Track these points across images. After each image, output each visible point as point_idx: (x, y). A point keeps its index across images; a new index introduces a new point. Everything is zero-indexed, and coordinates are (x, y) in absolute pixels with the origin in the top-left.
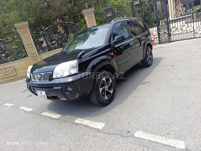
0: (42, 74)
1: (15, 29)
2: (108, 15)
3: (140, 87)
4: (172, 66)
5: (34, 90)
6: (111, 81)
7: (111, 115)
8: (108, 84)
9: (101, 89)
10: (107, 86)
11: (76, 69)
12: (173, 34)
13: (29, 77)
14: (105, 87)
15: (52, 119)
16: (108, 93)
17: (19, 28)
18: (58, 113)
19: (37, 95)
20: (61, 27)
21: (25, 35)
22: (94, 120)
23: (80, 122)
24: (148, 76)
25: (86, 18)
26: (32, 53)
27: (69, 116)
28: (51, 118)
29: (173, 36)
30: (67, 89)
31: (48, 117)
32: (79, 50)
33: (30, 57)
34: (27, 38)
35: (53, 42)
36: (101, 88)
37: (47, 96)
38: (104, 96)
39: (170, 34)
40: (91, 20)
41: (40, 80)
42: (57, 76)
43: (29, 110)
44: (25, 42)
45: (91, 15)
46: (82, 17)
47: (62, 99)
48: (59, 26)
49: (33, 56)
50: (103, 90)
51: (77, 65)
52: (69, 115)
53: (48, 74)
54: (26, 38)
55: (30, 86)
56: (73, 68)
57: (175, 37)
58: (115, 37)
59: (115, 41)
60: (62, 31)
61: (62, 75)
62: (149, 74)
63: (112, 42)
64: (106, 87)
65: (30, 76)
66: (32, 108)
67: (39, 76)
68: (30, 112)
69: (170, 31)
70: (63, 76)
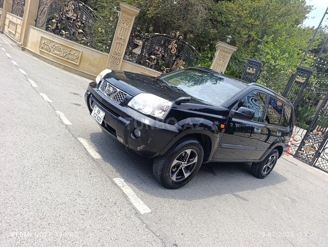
0: (118, 90)
1: (118, 9)
2: (249, 69)
3: (229, 197)
4: (293, 201)
5: (92, 102)
6: (196, 160)
7: (166, 205)
8: (188, 162)
9: (175, 162)
10: (186, 162)
11: (163, 113)
12: (323, 157)
13: (98, 82)
14: (183, 163)
15: (88, 154)
16: (181, 173)
17: (124, 12)
18: (100, 153)
19: (91, 111)
20: (176, 45)
21: (125, 24)
22: (140, 195)
23: (120, 185)
24: (250, 191)
25: (217, 54)
26: (117, 52)
27: (110, 166)
28: (87, 152)
29: (322, 160)
30: (135, 131)
31: (85, 148)
32: (182, 91)
33: (111, 55)
34: (125, 29)
35: (153, 57)
36: (177, 159)
37: (103, 122)
38: (173, 173)
39: (320, 154)
40: (221, 61)
41: (109, 95)
42: (135, 106)
43: (67, 122)
44: (118, 33)
45: (226, 54)
46: (213, 49)
47: (119, 138)
48: (175, 41)
49: (115, 56)
50: (177, 166)
51: (169, 110)
52: (112, 164)
53: (124, 96)
54: (123, 28)
55: (91, 94)
56: (161, 109)
57: (324, 162)
58: (242, 107)
59: (237, 111)
60: (173, 50)
61: (141, 110)
62: (253, 188)
63: (233, 110)
64: (184, 165)
65: (100, 82)
66: (71, 122)
67: (111, 89)
68: (66, 126)
69: (323, 150)
70: (141, 111)
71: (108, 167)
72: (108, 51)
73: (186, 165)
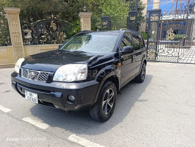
2: (104, 23)
5: (21, 89)
6: (113, 94)
10: (109, 98)
11: (83, 75)
12: (160, 55)
13: (18, 72)
14: (107, 100)
15: (37, 129)
16: (109, 107)
17: (9, 14)
18: (45, 122)
19: (24, 96)
20: (54, 24)
21: (14, 22)
25: (82, 21)
26: (17, 43)
28: (36, 127)
30: (69, 97)
31: (32, 125)
33: (13, 46)
34: (15, 25)
35: (43, 36)
36: (104, 101)
37: (39, 101)
41: (33, 79)
42: (59, 79)
43: (7, 110)
44: (12, 29)
47: (57, 107)
48: (53, 22)
49: (17, 46)
51: (87, 70)
53: (46, 74)
54: (14, 25)
55: (17, 83)
56: (80, 72)
58: (124, 47)
59: (123, 51)
60: (54, 27)
61: (65, 79)
63: (120, 51)
65: (20, 70)
66: (10, 108)
67: (33, 74)
68: (8, 113)
69: (158, 52)
70: (65, 81)
71: (58, 130)
72: (10, 44)
73: (110, 100)
